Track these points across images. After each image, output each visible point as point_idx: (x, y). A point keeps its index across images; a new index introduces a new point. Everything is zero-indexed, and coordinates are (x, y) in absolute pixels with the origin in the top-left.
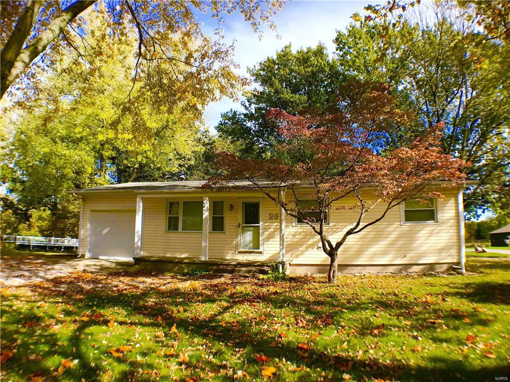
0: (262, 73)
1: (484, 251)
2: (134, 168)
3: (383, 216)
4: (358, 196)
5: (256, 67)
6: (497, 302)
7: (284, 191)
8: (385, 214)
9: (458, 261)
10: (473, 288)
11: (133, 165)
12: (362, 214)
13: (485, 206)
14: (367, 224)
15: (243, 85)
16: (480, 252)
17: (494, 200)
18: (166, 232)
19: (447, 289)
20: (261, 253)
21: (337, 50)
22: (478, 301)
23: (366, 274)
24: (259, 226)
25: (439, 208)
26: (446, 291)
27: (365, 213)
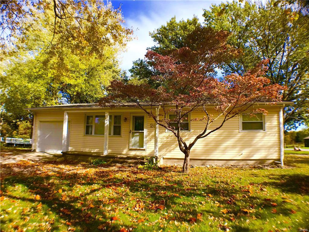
0: (158, 35)
1: (299, 150)
2: (74, 95)
3: (222, 126)
4: (205, 111)
5: (155, 32)
6: (303, 193)
7: (158, 108)
8: (222, 124)
9: (279, 158)
10: (286, 179)
11: (72, 93)
12: (208, 124)
13: (300, 121)
14: (211, 131)
15: (127, 34)
16: (297, 151)
17: (307, 118)
18: (84, 135)
19: (267, 180)
20: (144, 150)
21: (205, 21)
22: (288, 191)
23: (214, 166)
24: (143, 132)
25: (266, 121)
26: (265, 182)
27: (211, 124)
